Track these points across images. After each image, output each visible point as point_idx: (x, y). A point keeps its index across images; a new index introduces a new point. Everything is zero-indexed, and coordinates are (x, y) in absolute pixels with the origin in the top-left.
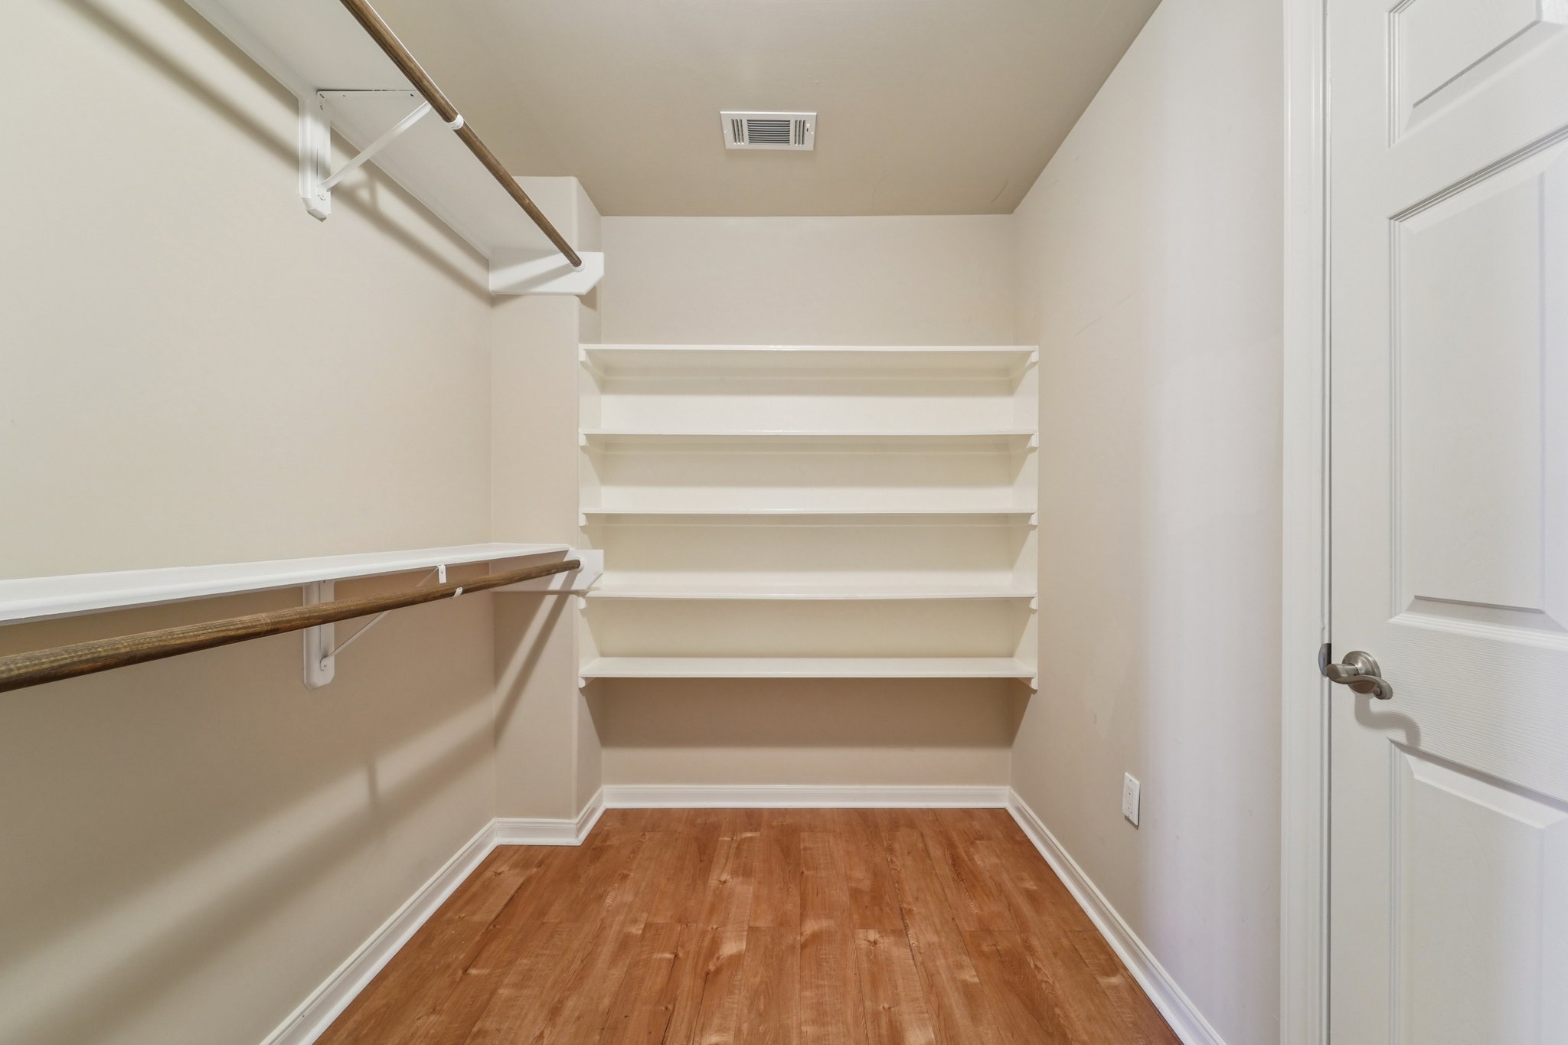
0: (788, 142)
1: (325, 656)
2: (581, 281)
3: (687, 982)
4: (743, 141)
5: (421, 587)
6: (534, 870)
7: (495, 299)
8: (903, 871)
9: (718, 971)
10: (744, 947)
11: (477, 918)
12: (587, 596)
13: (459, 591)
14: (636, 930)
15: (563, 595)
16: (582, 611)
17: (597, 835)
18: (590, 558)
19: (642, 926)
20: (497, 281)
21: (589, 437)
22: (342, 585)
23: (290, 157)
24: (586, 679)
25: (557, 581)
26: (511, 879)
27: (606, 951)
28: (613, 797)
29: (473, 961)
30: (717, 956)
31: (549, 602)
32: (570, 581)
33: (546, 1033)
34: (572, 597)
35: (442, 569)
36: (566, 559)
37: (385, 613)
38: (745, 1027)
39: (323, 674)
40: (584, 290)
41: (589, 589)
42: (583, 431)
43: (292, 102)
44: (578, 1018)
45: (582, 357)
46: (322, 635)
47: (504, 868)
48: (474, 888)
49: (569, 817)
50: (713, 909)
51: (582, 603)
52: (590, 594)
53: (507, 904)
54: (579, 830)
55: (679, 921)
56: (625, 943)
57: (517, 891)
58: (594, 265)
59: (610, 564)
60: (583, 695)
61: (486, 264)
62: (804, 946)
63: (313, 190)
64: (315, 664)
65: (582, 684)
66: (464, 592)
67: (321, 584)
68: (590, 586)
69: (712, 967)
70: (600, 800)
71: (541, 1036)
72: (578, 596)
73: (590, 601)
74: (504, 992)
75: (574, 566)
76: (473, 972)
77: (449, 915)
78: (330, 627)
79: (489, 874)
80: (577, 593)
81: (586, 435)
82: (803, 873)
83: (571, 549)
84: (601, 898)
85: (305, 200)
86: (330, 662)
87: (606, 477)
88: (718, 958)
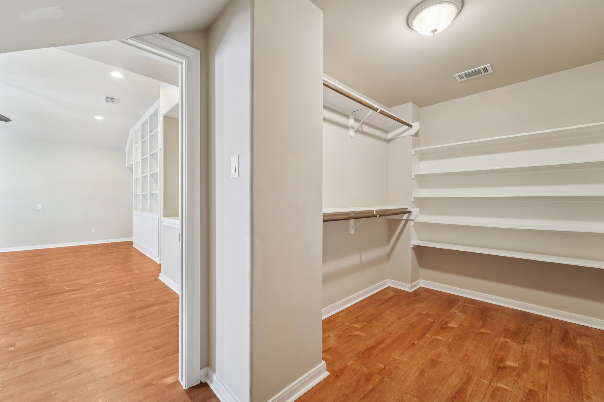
0: (482, 73)
1: (353, 228)
2: (413, 131)
3: (436, 326)
4: (464, 78)
5: (371, 214)
6: (398, 294)
7: (389, 141)
8: (533, 332)
9: (446, 328)
10: (456, 327)
11: (383, 298)
12: (414, 221)
13: (378, 216)
14: (424, 313)
15: (407, 221)
16: (413, 226)
17: (417, 291)
18: (415, 211)
19: (426, 313)
20: (389, 136)
21: (415, 175)
22: (356, 213)
23: (347, 128)
24: (414, 245)
25: (405, 216)
26: (392, 294)
27: (414, 314)
28: (423, 284)
29: (382, 304)
30: (447, 325)
31: (403, 222)
32: (409, 216)
33: (397, 321)
34: (409, 221)
35: (375, 211)
36: (408, 210)
37: (365, 218)
38: (450, 340)
39: (352, 232)
40: (413, 133)
41: (415, 219)
42: (413, 174)
43: (348, 117)
44: (405, 322)
45: (413, 152)
46: (352, 221)
47: (390, 291)
48: (382, 293)
49: (408, 284)
50: (449, 316)
51: (412, 223)
52: (415, 221)
53: (390, 298)
54: (411, 288)
55: (437, 315)
56: (419, 314)
57: (393, 296)
58: (416, 126)
59: (421, 212)
60: (413, 250)
61: (387, 132)
62: (477, 333)
63: (352, 133)
64: (351, 230)
65: (412, 247)
66: (379, 216)
67: (353, 212)
68: (415, 218)
69: (444, 326)
70: (419, 284)
71: (395, 321)
72: (411, 221)
73: (415, 223)
74: (388, 312)
75: (410, 212)
76: (381, 306)
77: (376, 295)
78: (354, 220)
79: (386, 291)
80: (411, 220)
81: (414, 175)
82: (486, 319)
83: (409, 208)
84: (415, 304)
85: (350, 136)
86: (354, 229)
87: (421, 186)
88: (447, 326)
